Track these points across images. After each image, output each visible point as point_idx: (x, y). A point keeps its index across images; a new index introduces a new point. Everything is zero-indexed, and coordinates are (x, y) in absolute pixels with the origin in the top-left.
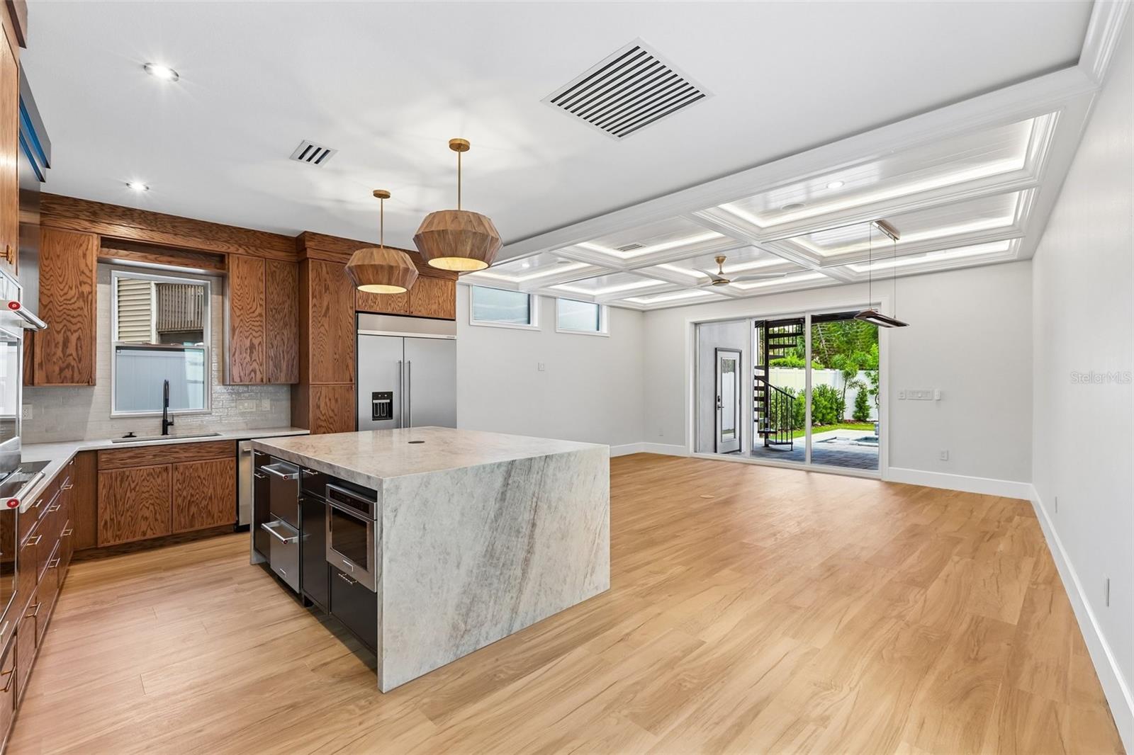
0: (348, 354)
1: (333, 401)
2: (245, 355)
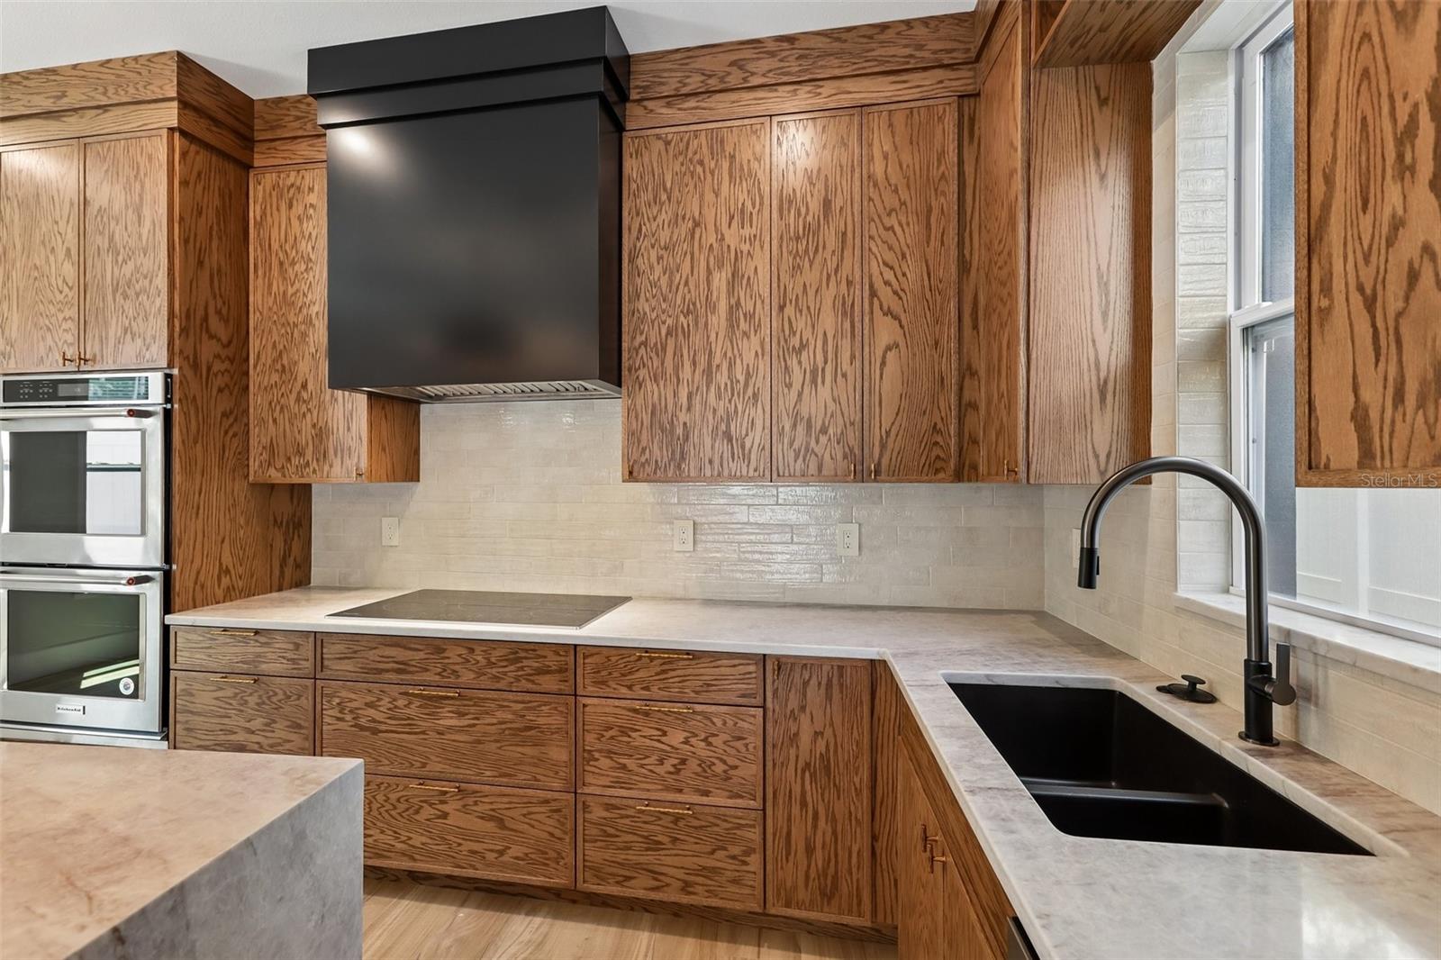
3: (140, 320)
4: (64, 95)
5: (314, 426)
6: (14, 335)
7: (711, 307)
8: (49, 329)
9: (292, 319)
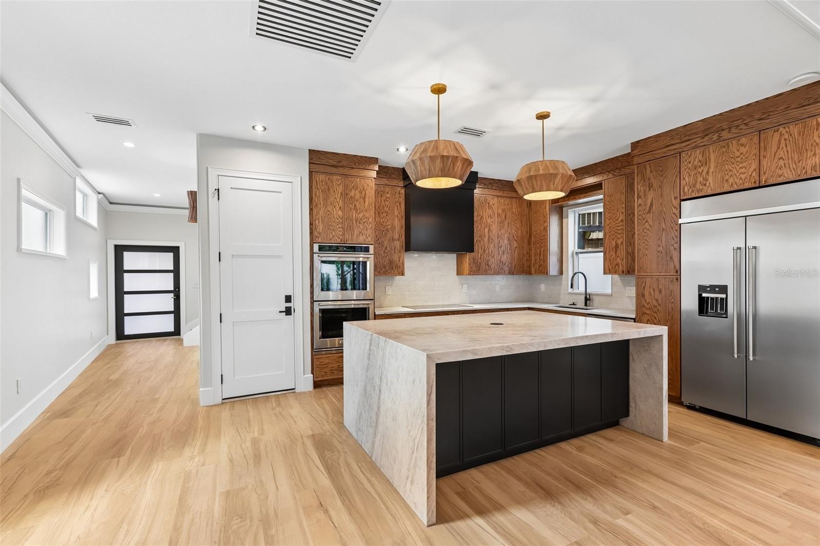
0: (673, 245)
1: (657, 292)
2: (612, 252)
3: (365, 230)
4: (341, 162)
5: (389, 260)
6: (320, 231)
7: (485, 236)
8: (333, 230)
9: (382, 229)
